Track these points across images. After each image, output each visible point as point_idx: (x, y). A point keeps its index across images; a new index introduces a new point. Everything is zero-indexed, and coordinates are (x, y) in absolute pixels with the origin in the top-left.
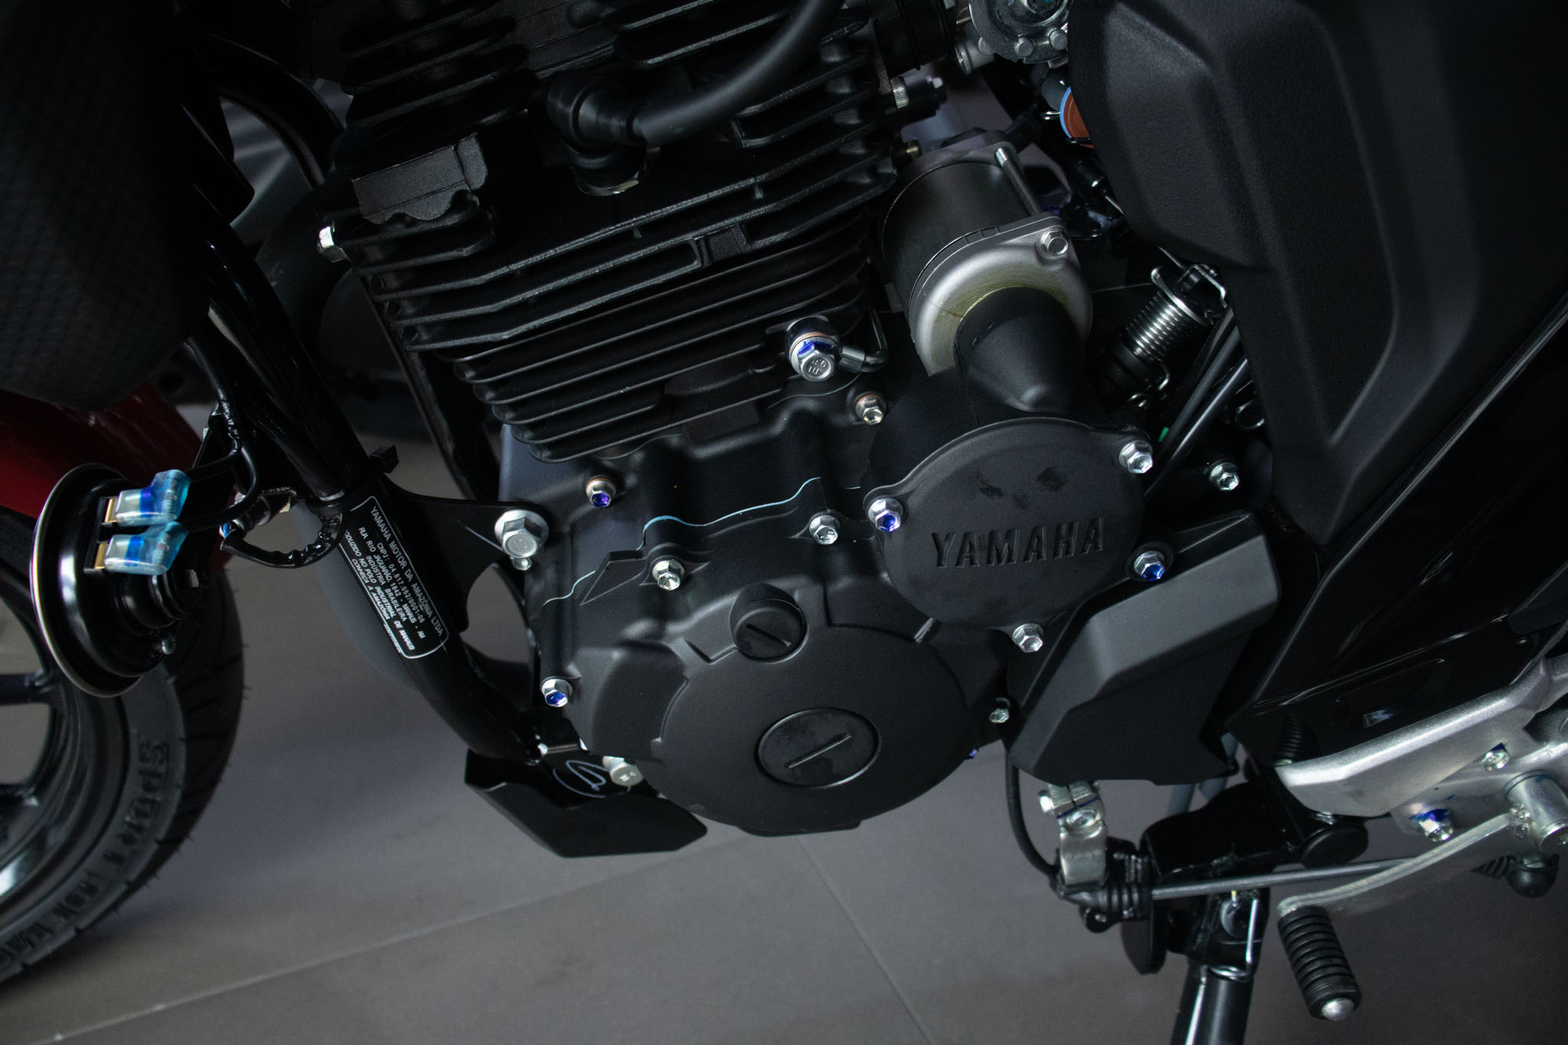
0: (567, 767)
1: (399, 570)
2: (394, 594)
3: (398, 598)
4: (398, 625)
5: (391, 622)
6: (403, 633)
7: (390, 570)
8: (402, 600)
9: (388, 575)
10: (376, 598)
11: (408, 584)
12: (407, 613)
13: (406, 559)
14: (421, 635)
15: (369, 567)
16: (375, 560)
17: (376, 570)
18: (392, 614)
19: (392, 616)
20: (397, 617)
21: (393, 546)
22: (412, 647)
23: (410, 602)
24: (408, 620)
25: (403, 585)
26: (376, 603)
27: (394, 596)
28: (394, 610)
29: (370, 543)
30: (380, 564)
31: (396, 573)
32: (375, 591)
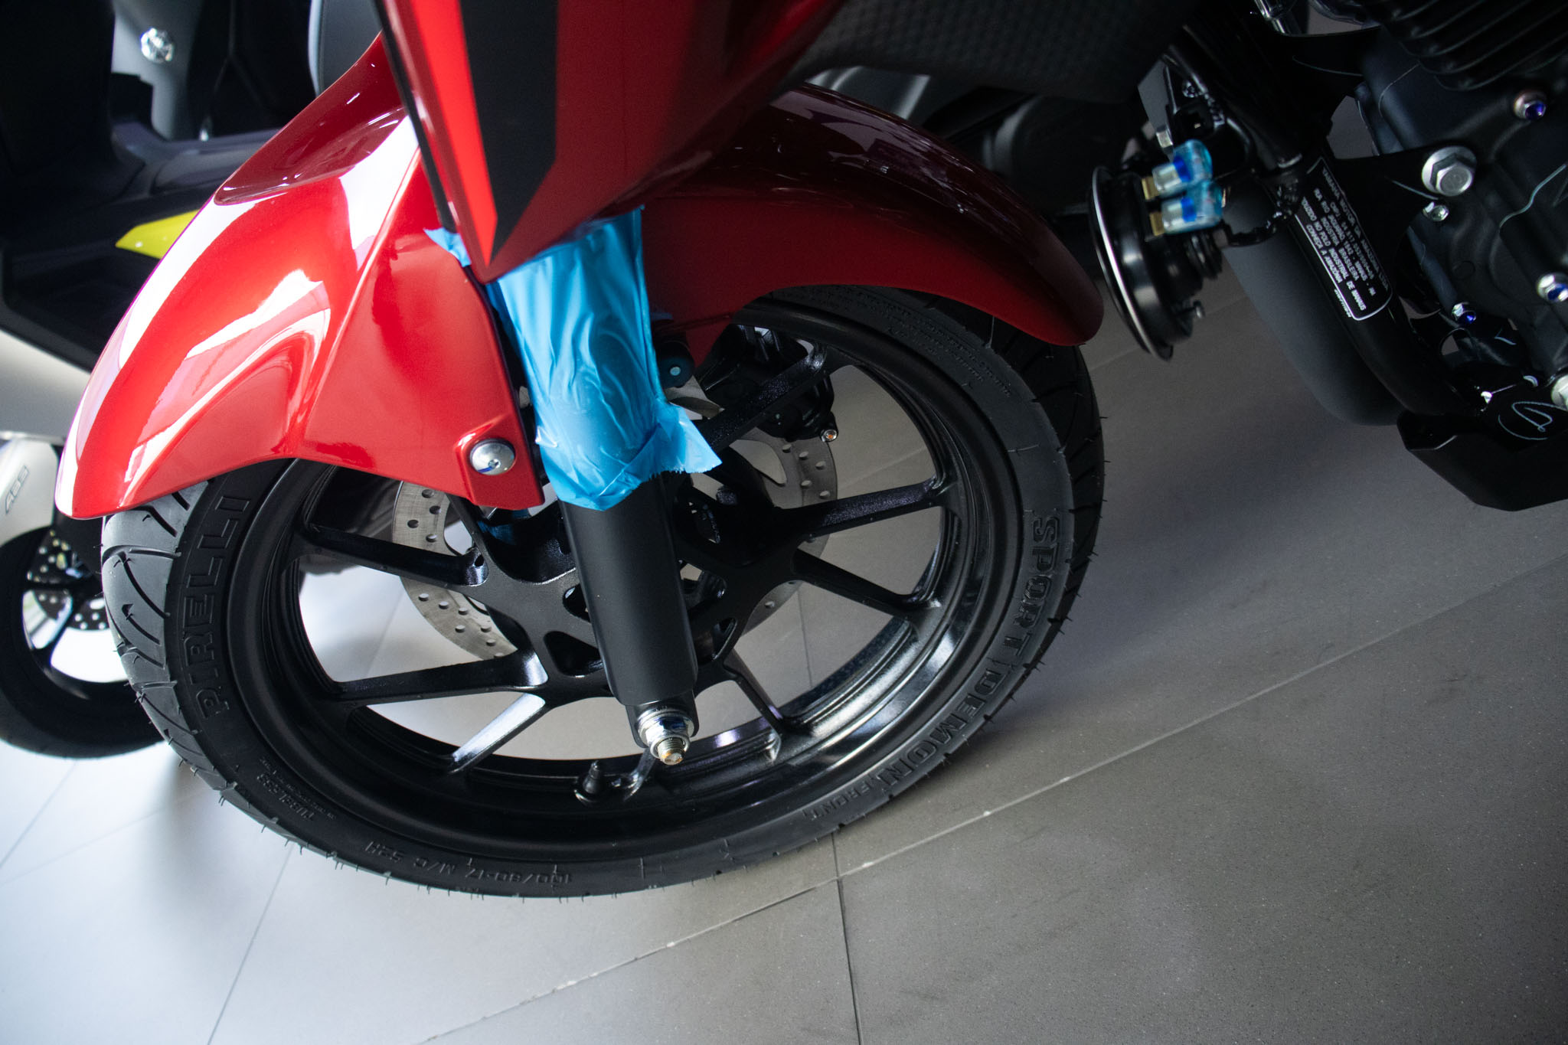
0: (1512, 410)
1: (1351, 228)
2: (1347, 253)
3: (1350, 257)
4: (1351, 285)
5: (1343, 286)
6: (1355, 294)
7: (1342, 229)
8: (1354, 258)
9: (1341, 234)
10: (1330, 262)
11: (1358, 241)
12: (1360, 271)
13: (1354, 216)
14: (1372, 292)
15: (1324, 229)
16: (1329, 220)
17: (1330, 231)
18: (1345, 275)
19: (1345, 277)
20: (1350, 278)
21: (1342, 204)
22: (1363, 307)
23: (1361, 259)
24: (1360, 278)
25: (1354, 243)
26: (1328, 267)
27: (1347, 254)
28: (1347, 269)
29: (1324, 204)
30: (1334, 224)
31: (1347, 231)
32: (1329, 254)
